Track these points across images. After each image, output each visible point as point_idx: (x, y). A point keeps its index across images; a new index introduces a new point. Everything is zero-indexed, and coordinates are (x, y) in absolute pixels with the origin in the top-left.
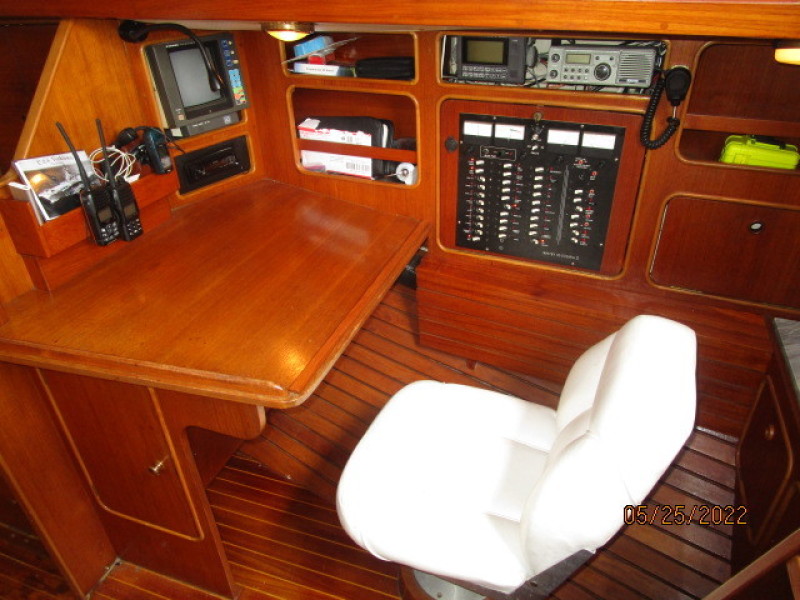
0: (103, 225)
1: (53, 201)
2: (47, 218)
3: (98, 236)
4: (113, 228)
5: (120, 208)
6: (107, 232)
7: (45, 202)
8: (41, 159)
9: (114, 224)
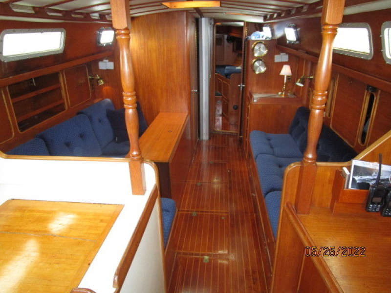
0: (373, 203)
1: (358, 182)
2: (350, 187)
3: (367, 207)
4: (377, 207)
5: (388, 200)
6: (372, 207)
7: (354, 180)
8: (366, 162)
9: (379, 206)
